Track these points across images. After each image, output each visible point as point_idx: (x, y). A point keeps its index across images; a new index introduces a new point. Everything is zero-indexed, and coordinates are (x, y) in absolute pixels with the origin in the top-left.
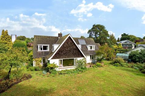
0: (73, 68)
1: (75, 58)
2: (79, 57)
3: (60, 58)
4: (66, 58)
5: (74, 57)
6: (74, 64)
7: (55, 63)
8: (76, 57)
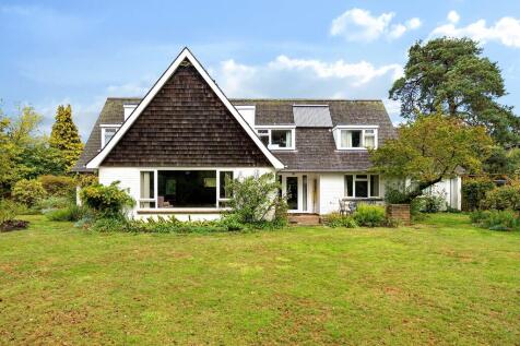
0: (210, 218)
1: (218, 170)
2: (245, 164)
3: (141, 164)
4: (173, 164)
5: (213, 164)
6: (218, 198)
7: (121, 187)
8: (225, 165)
